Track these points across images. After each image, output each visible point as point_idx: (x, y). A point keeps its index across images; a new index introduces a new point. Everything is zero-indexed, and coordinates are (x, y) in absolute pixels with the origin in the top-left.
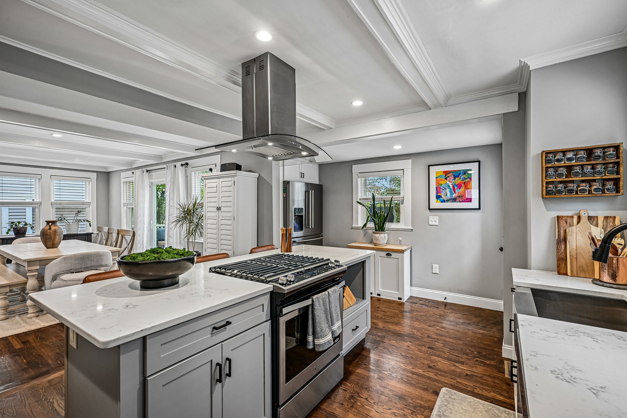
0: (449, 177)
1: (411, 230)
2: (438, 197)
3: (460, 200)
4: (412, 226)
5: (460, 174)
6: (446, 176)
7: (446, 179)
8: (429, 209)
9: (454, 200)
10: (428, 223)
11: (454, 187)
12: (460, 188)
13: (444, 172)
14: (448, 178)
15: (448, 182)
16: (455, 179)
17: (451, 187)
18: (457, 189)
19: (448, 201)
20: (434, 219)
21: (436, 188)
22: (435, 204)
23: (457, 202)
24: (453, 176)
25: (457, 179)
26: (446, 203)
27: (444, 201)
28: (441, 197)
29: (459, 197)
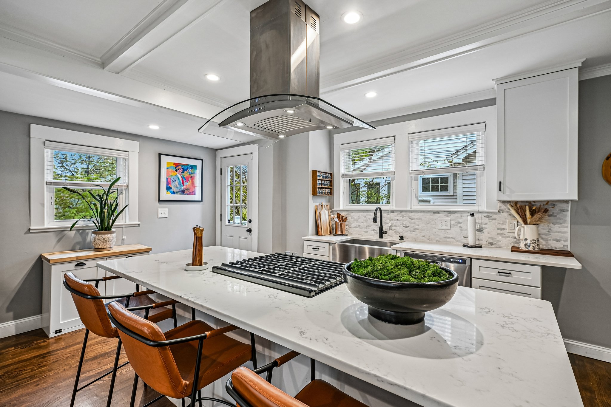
0: (178, 169)
1: (137, 225)
2: (169, 188)
3: (188, 193)
4: (139, 221)
5: (188, 168)
6: (177, 168)
7: (176, 170)
8: (159, 200)
9: (183, 192)
10: (157, 216)
11: (183, 181)
12: (188, 182)
13: (175, 164)
14: (178, 171)
15: (178, 174)
16: (183, 172)
17: (181, 179)
18: (185, 182)
19: (177, 193)
20: (163, 211)
21: (167, 179)
22: (165, 195)
23: (185, 194)
24: (182, 169)
25: (186, 172)
26: (175, 195)
27: (174, 193)
28: (171, 188)
29: (187, 189)
